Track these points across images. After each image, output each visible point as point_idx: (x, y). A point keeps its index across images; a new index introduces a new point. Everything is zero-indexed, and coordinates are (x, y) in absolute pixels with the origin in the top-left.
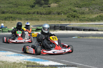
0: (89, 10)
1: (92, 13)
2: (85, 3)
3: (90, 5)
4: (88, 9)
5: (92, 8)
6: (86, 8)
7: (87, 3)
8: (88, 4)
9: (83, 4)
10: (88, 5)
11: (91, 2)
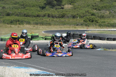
0: (110, 13)
1: (113, 16)
2: (105, 5)
3: (111, 7)
4: (108, 12)
5: (113, 11)
6: (106, 10)
7: (108, 4)
8: (108, 6)
9: (103, 5)
10: (108, 8)
11: (111, 3)
